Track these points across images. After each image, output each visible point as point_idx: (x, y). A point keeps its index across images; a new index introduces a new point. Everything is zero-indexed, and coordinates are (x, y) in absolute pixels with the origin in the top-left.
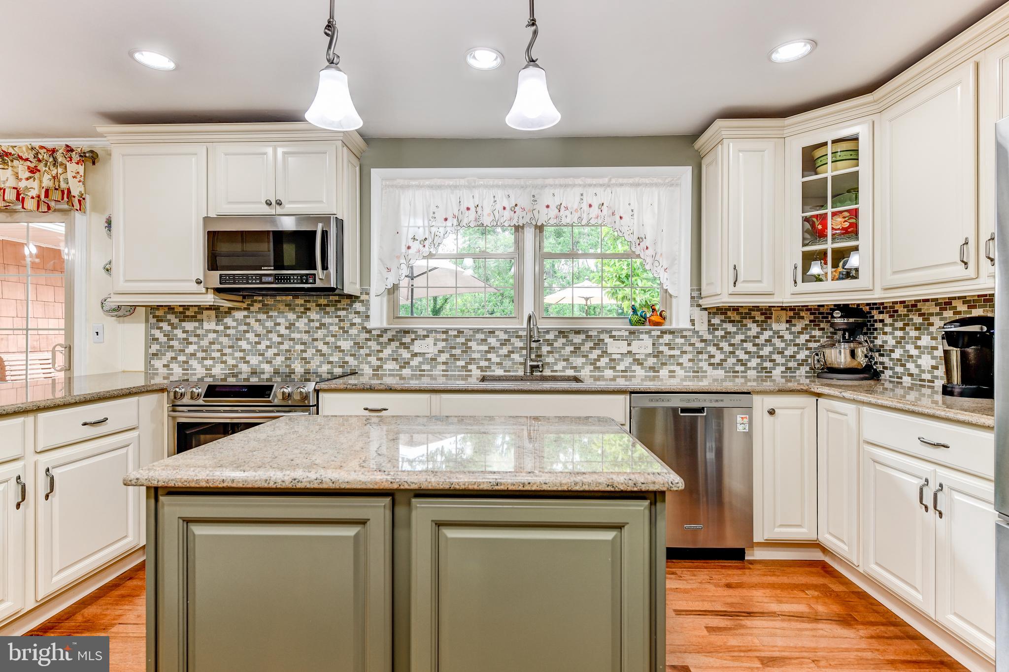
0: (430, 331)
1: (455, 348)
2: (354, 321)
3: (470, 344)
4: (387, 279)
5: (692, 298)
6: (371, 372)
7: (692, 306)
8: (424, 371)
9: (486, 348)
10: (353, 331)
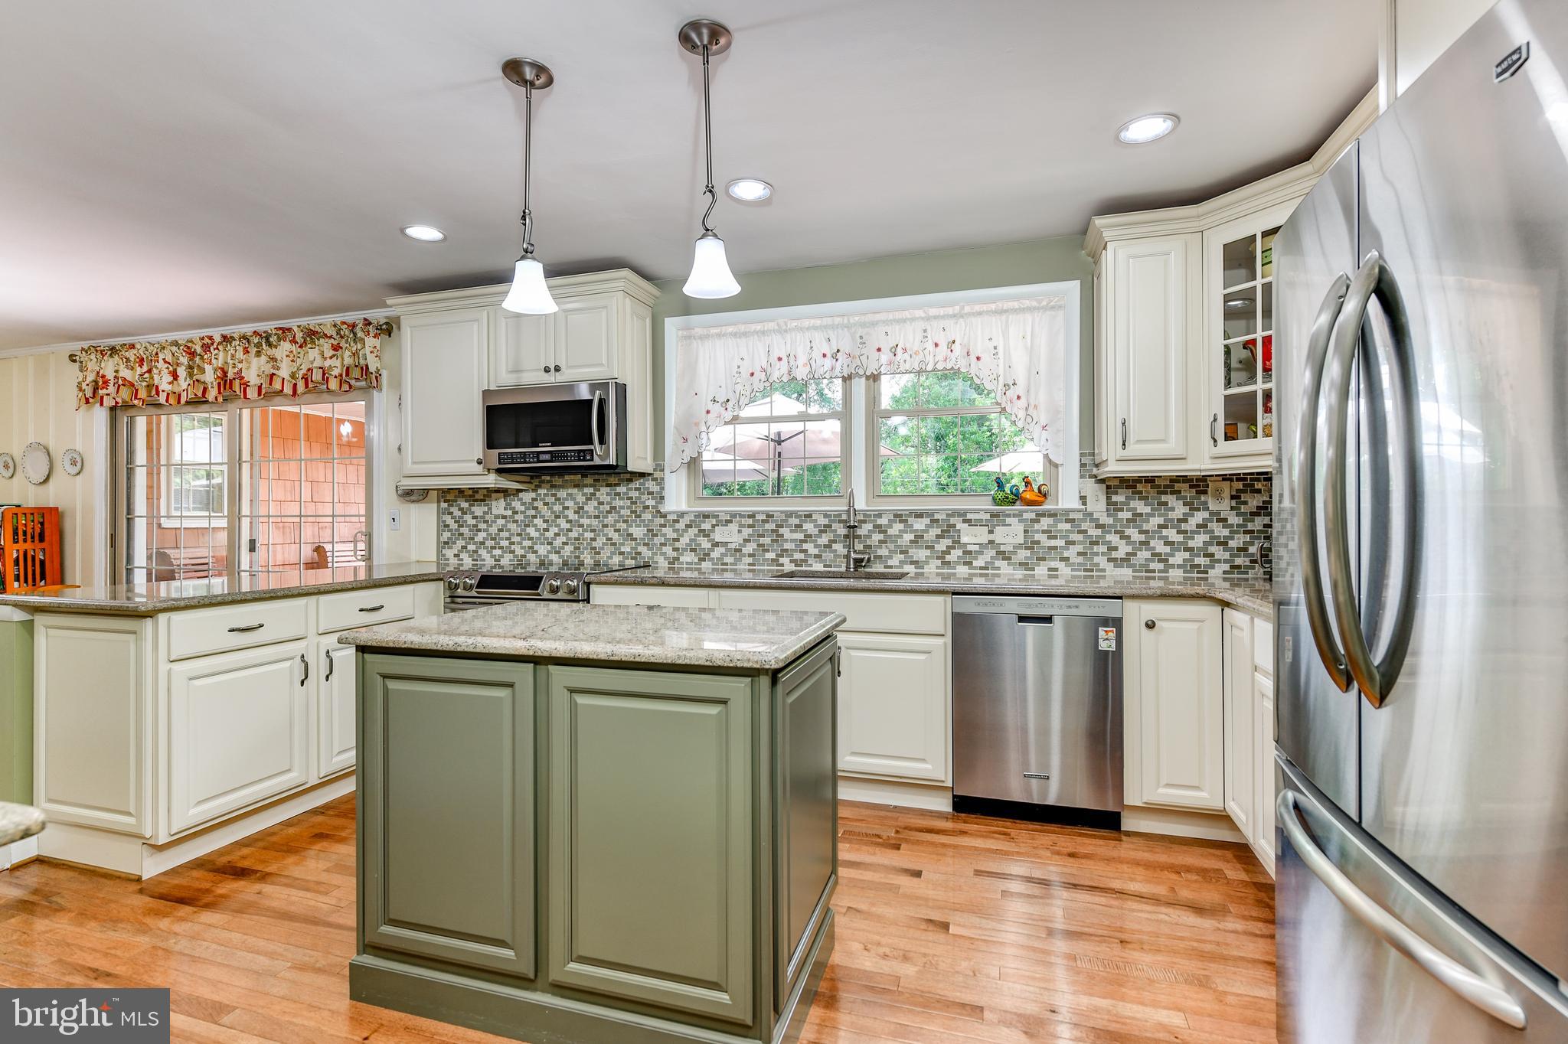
0: (734, 515)
1: (763, 536)
3: (781, 531)
4: (683, 451)
5: (1083, 465)
6: (667, 565)
7: (1082, 477)
8: (726, 564)
9: (801, 536)
10: (647, 516)
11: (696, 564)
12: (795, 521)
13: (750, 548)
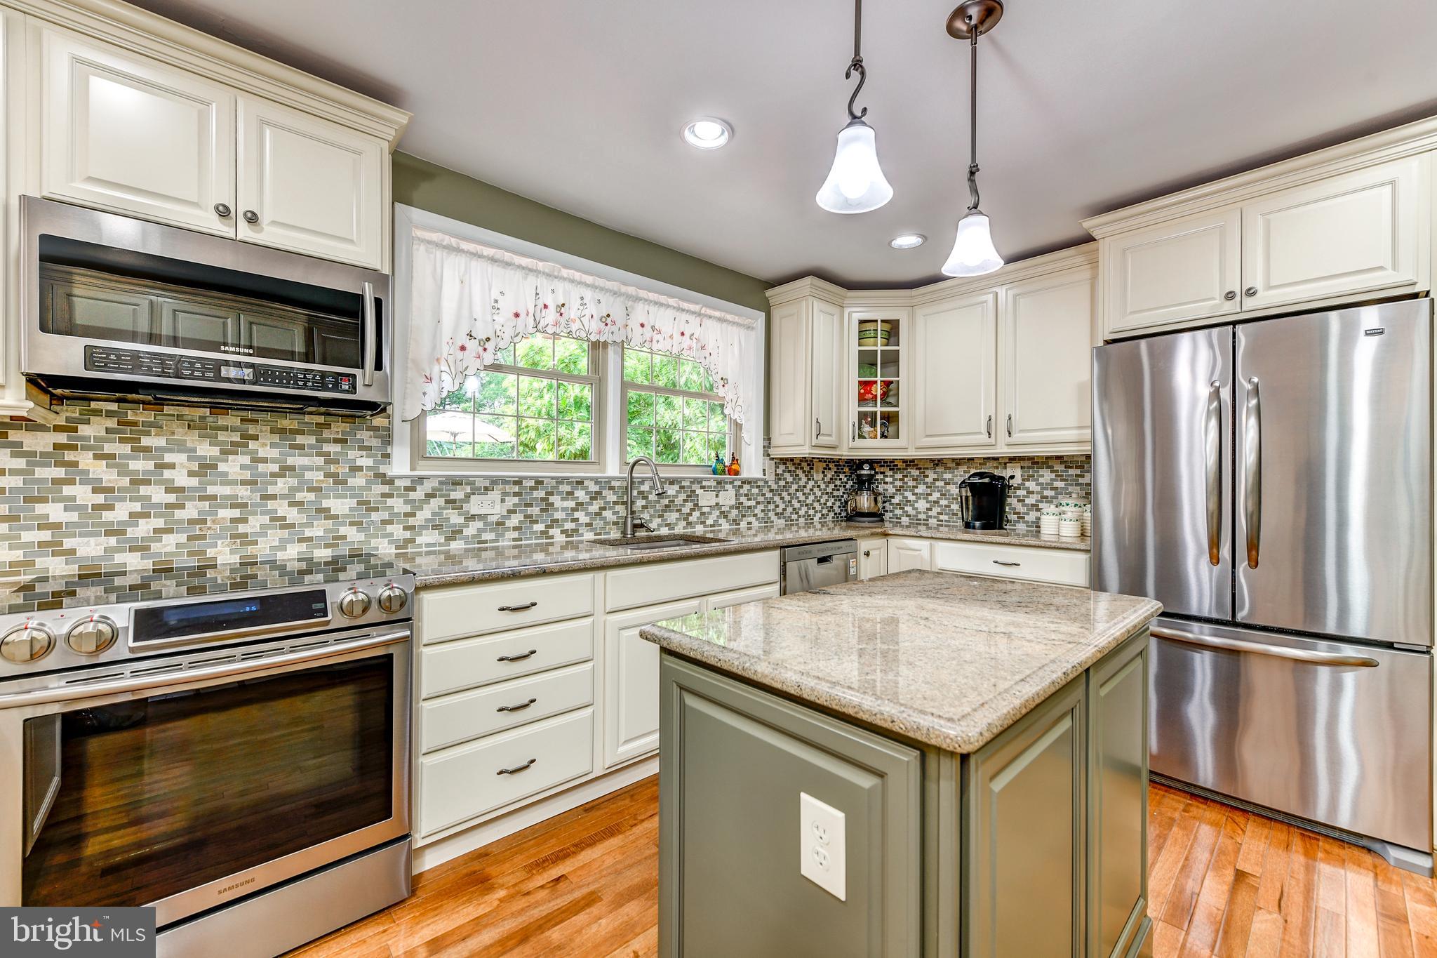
0: (495, 481)
1: (531, 505)
2: (359, 462)
3: (551, 499)
4: (424, 394)
5: (764, 447)
6: (393, 551)
7: (764, 455)
8: (486, 542)
9: (572, 504)
10: (358, 481)
11: (441, 545)
12: (566, 488)
13: (515, 520)
